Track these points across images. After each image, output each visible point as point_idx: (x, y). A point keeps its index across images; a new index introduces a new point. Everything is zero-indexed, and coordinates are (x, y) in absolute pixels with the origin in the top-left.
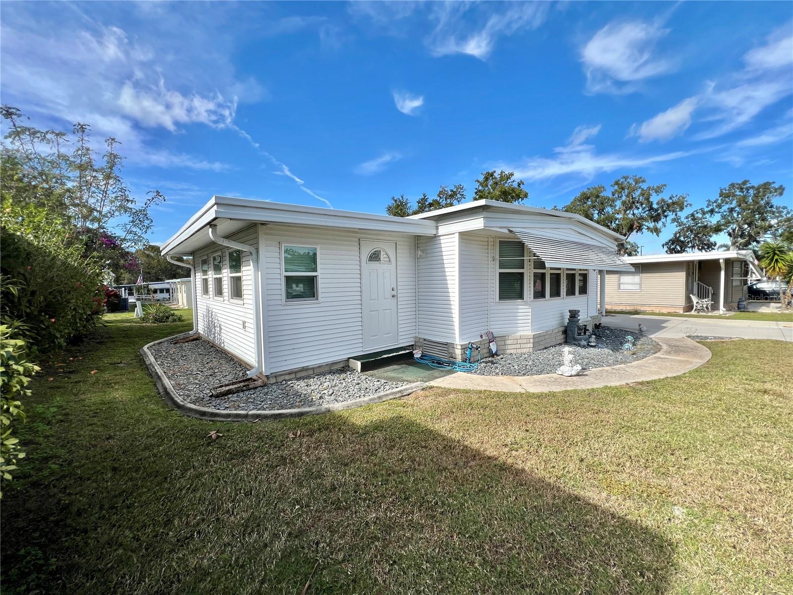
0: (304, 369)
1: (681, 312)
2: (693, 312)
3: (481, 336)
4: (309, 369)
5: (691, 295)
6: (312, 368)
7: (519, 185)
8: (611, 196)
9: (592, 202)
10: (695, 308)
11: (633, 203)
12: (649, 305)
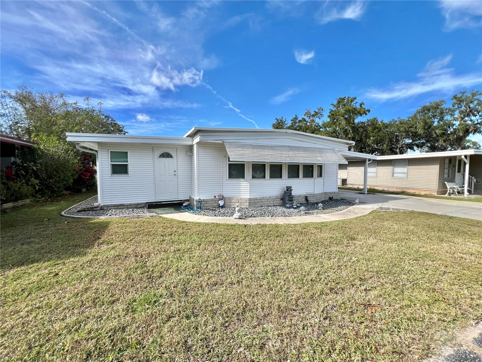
0: (121, 205)
1: (436, 194)
2: (447, 195)
3: (215, 197)
4: (125, 205)
5: (446, 182)
6: (126, 205)
7: (361, 105)
8: (451, 107)
9: (433, 113)
10: (448, 192)
11: (471, 111)
12: (413, 189)
